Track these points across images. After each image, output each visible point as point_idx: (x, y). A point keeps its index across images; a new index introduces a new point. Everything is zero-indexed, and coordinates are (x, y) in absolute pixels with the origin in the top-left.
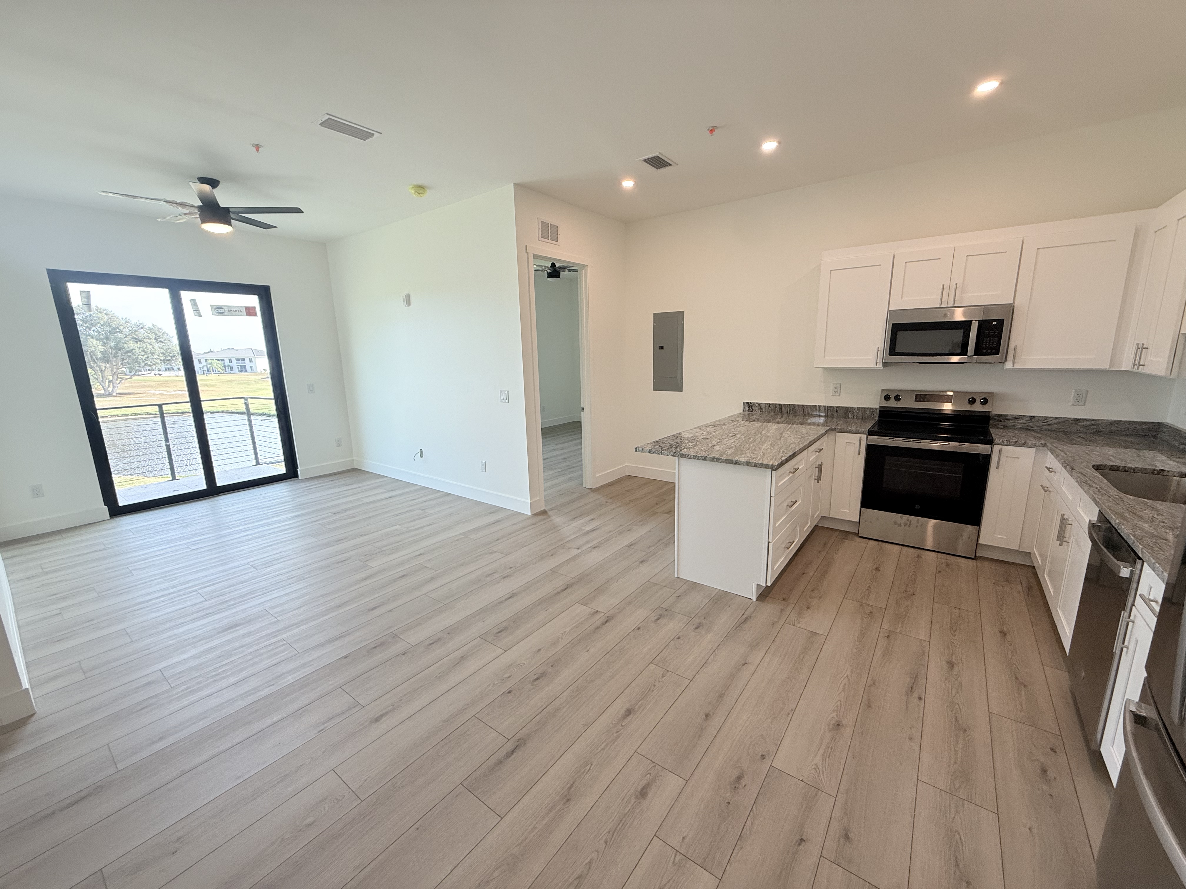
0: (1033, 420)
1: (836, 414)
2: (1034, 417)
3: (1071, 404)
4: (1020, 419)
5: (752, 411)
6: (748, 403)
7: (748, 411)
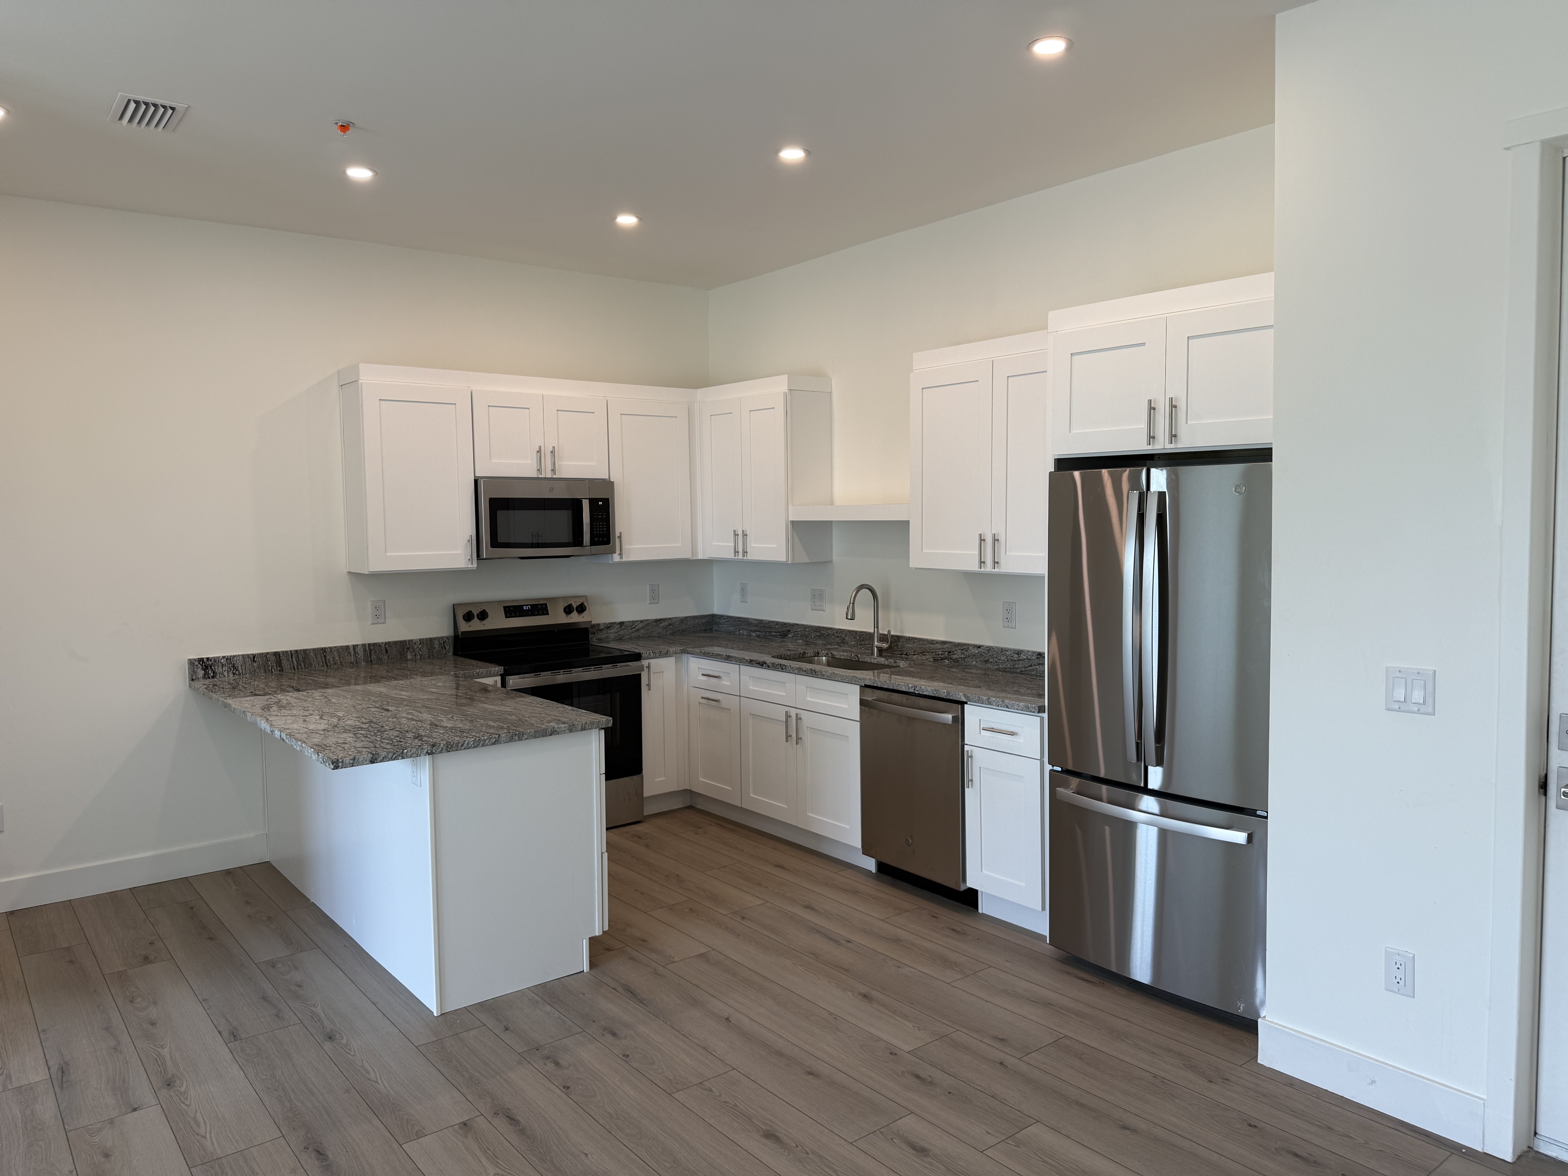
0: (623, 627)
1: (386, 657)
2: (623, 623)
3: (648, 603)
4: (612, 627)
5: (213, 677)
6: (201, 660)
7: (204, 677)
